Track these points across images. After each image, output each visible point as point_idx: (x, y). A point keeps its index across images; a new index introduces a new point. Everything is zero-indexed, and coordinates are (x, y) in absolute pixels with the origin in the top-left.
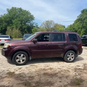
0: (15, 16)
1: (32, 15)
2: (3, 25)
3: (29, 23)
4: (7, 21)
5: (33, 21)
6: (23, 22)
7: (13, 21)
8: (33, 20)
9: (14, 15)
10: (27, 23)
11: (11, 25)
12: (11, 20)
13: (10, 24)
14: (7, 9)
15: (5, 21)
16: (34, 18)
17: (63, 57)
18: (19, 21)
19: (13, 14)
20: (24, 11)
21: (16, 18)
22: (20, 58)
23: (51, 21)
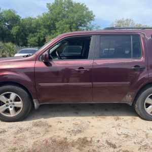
0: (60, 16)
1: (89, 12)
2: (41, 32)
3: (84, 26)
4: (48, 25)
5: (92, 22)
6: (74, 25)
7: (57, 25)
8: (91, 20)
10: (81, 27)
11: (54, 31)
13: (52, 31)
14: (48, 4)
15: (44, 26)
16: (94, 16)
17: (130, 104)
18: (67, 24)
20: (76, 4)
21: (62, 19)
22: (7, 102)
23: (127, 20)
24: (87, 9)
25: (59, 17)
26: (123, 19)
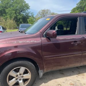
1: (26, 4)
5: (29, 10)
6: (18, 11)
7: (7, 11)
9: (7, 4)
10: (22, 13)
11: (5, 14)
12: (4, 10)
13: (3, 14)
16: (29, 6)
18: (13, 10)
19: (6, 2)
21: (10, 7)
22: (17, 76)
23: (47, 10)
24: (25, 2)
25: (8, 6)
26: (45, 9)
